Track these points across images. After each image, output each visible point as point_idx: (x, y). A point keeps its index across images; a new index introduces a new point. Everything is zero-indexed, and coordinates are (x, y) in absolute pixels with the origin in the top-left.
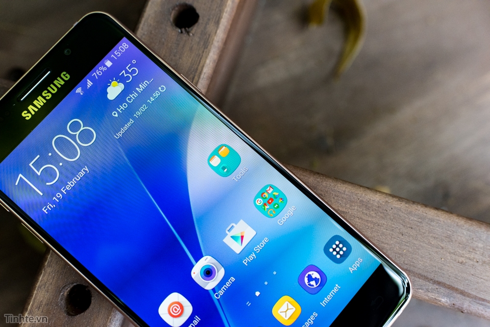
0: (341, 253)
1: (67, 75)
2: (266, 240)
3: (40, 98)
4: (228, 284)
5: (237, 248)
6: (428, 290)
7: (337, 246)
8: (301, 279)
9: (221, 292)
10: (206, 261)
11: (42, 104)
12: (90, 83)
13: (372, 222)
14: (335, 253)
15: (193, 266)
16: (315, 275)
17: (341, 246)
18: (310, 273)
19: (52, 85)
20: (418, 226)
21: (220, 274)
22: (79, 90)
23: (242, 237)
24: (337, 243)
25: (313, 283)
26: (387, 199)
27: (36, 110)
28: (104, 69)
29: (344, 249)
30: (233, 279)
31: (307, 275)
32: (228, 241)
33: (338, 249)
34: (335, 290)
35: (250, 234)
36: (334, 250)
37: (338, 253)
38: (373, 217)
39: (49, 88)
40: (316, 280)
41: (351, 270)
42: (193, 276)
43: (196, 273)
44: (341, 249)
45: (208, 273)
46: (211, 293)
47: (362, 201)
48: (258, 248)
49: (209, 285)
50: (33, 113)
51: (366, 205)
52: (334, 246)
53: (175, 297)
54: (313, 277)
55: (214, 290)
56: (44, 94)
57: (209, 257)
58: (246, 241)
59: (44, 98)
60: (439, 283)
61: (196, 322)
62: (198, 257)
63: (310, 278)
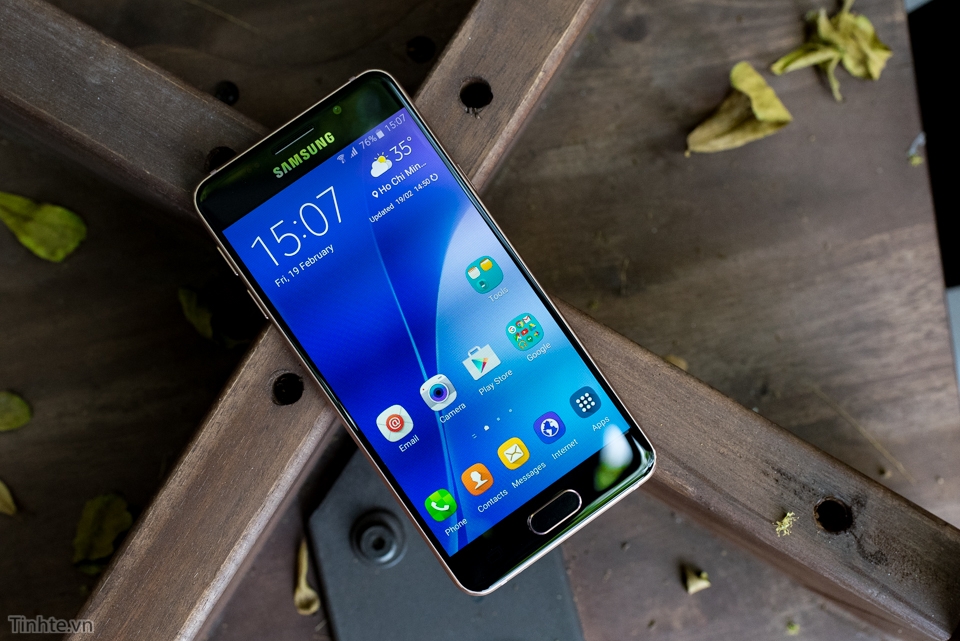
0: (589, 407)
1: (332, 137)
2: (510, 372)
3: (296, 156)
4: (457, 410)
5: (476, 374)
6: (675, 474)
7: (586, 399)
8: (537, 425)
9: (448, 417)
10: (438, 380)
11: (298, 164)
12: (354, 152)
13: (632, 384)
14: (581, 405)
15: (423, 382)
16: (554, 423)
17: (590, 399)
18: (549, 420)
19: (312, 145)
20: (684, 401)
21: (452, 397)
22: (341, 157)
23: (484, 364)
24: (587, 395)
25: (549, 431)
26: (657, 363)
27: (290, 169)
28: (375, 139)
29: (593, 404)
30: (464, 406)
31: (545, 422)
32: (468, 364)
33: (585, 402)
34: (572, 445)
35: (493, 361)
36: (582, 402)
37: (585, 406)
38: (635, 378)
39: (308, 147)
40: (554, 429)
41: (594, 427)
42: (422, 392)
43: (426, 389)
44: (589, 403)
45: (439, 393)
46: (437, 415)
47: (627, 358)
48: (498, 380)
49: (437, 406)
50: (286, 172)
51: (631, 363)
52: (582, 398)
53: (397, 410)
54: (551, 425)
55: (440, 412)
56: (301, 153)
57: (444, 377)
58: (487, 369)
59: (301, 157)
60: (690, 470)
61: (414, 441)
62: (432, 373)
63: (547, 426)
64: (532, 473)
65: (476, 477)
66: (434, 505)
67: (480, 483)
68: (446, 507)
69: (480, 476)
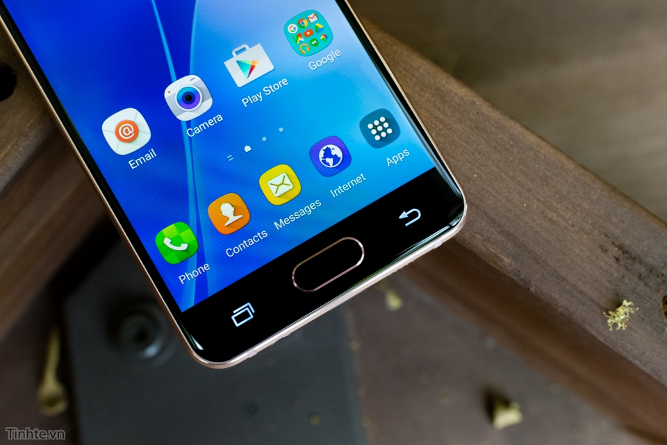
0: (384, 134)
2: (284, 82)
4: (210, 123)
5: (241, 79)
6: (490, 240)
7: (381, 124)
9: (198, 130)
10: (191, 82)
13: (442, 122)
14: (374, 132)
15: (170, 82)
16: (337, 151)
17: (386, 125)
18: (331, 146)
20: (507, 149)
21: (205, 105)
23: (252, 68)
24: (382, 119)
25: (330, 161)
26: (475, 99)
29: (390, 131)
30: (220, 118)
31: (325, 148)
32: (231, 65)
33: (380, 128)
34: (357, 181)
35: (264, 66)
36: (375, 127)
37: (379, 133)
38: (446, 115)
40: (336, 158)
41: (389, 161)
42: (166, 95)
43: (172, 93)
44: (385, 130)
45: (189, 99)
46: (184, 126)
47: (438, 90)
48: (269, 90)
49: (186, 115)
51: (442, 96)
52: (376, 123)
53: (131, 114)
54: (333, 153)
55: (189, 123)
57: (197, 79)
58: (255, 75)
60: (508, 235)
61: (149, 157)
62: (182, 72)
63: (328, 153)
64: (303, 212)
65: (227, 211)
66: (167, 242)
67: (233, 219)
68: (184, 247)
69: (233, 209)
